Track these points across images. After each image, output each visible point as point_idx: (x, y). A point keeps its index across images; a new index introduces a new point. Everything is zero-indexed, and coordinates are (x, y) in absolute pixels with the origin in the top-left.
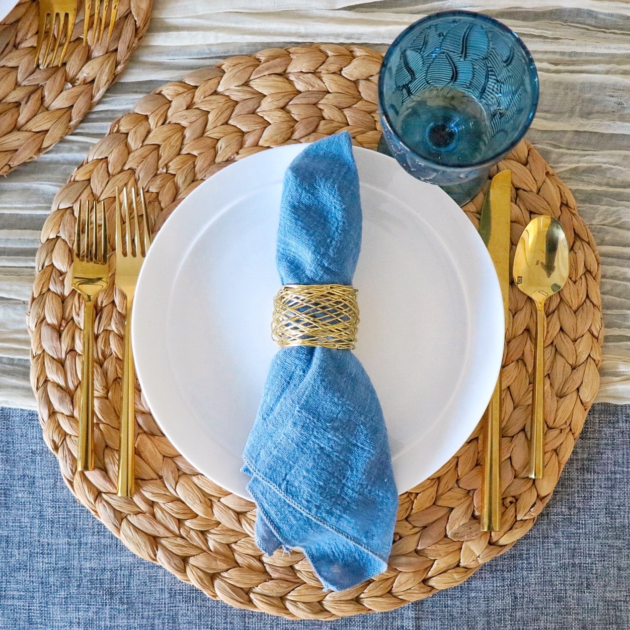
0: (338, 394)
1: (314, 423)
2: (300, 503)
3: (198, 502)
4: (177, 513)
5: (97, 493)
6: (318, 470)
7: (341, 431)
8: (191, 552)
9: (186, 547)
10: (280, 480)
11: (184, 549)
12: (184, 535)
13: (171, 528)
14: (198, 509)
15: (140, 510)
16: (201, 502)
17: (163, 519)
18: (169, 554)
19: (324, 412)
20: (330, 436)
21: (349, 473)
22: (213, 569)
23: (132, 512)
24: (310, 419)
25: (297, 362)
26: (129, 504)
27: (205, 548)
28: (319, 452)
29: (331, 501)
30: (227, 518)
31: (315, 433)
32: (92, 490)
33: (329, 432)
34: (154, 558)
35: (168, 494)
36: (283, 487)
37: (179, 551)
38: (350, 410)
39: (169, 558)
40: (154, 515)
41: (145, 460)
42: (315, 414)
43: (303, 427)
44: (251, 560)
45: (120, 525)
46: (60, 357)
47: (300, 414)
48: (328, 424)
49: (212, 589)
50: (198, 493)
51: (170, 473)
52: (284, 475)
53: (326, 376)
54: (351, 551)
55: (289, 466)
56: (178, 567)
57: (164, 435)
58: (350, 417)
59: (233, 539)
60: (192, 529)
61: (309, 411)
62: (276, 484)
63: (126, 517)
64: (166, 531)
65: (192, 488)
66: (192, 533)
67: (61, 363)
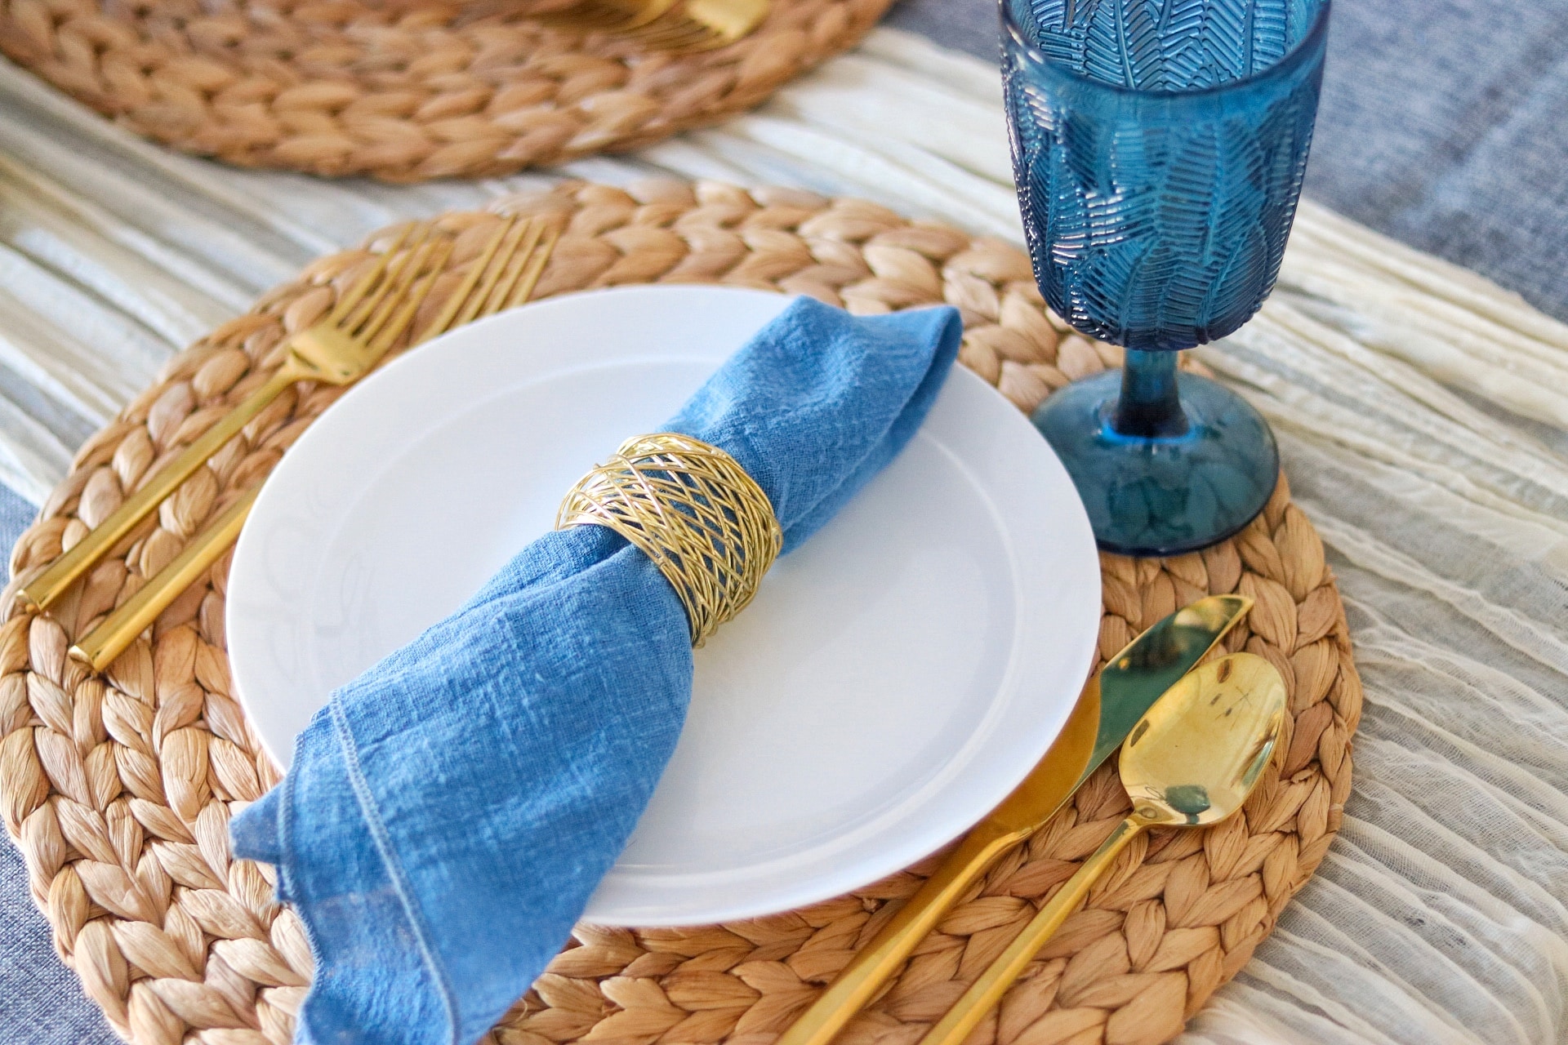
0: (598, 634)
1: (514, 658)
2: (374, 790)
3: (186, 777)
4: (132, 773)
5: (21, 664)
6: (456, 753)
7: (555, 709)
8: (96, 847)
9: (92, 833)
10: (369, 737)
11: (87, 834)
12: (109, 815)
13: (98, 792)
14: (175, 789)
15: (69, 731)
16: (191, 780)
17: (97, 767)
18: (52, 824)
19: (548, 651)
20: (525, 702)
21: (514, 800)
22: (107, 898)
23: (54, 724)
24: (510, 646)
25: (567, 553)
26: (62, 709)
27: (126, 859)
28: (483, 721)
29: (435, 820)
30: (213, 834)
31: (501, 678)
32: (19, 653)
33: (529, 693)
34: (20, 817)
35: (144, 736)
36: (364, 751)
37: (74, 832)
38: (601, 683)
39: (45, 830)
40: (85, 755)
41: (157, 665)
42: (526, 642)
43: (487, 651)
44: (192, 930)
45: (13, 730)
46: (164, 440)
47: (498, 627)
48: (538, 676)
49: (73, 930)
50: (201, 764)
51: (180, 706)
52: (384, 732)
53: (599, 589)
54: (406, 1021)
55: (405, 720)
56: (48, 856)
57: (226, 650)
58: (592, 698)
59: (191, 877)
60: (134, 817)
61: (519, 632)
62: (356, 741)
63: (34, 727)
64: (84, 787)
65: (196, 751)
66: (128, 822)
67: (156, 451)
